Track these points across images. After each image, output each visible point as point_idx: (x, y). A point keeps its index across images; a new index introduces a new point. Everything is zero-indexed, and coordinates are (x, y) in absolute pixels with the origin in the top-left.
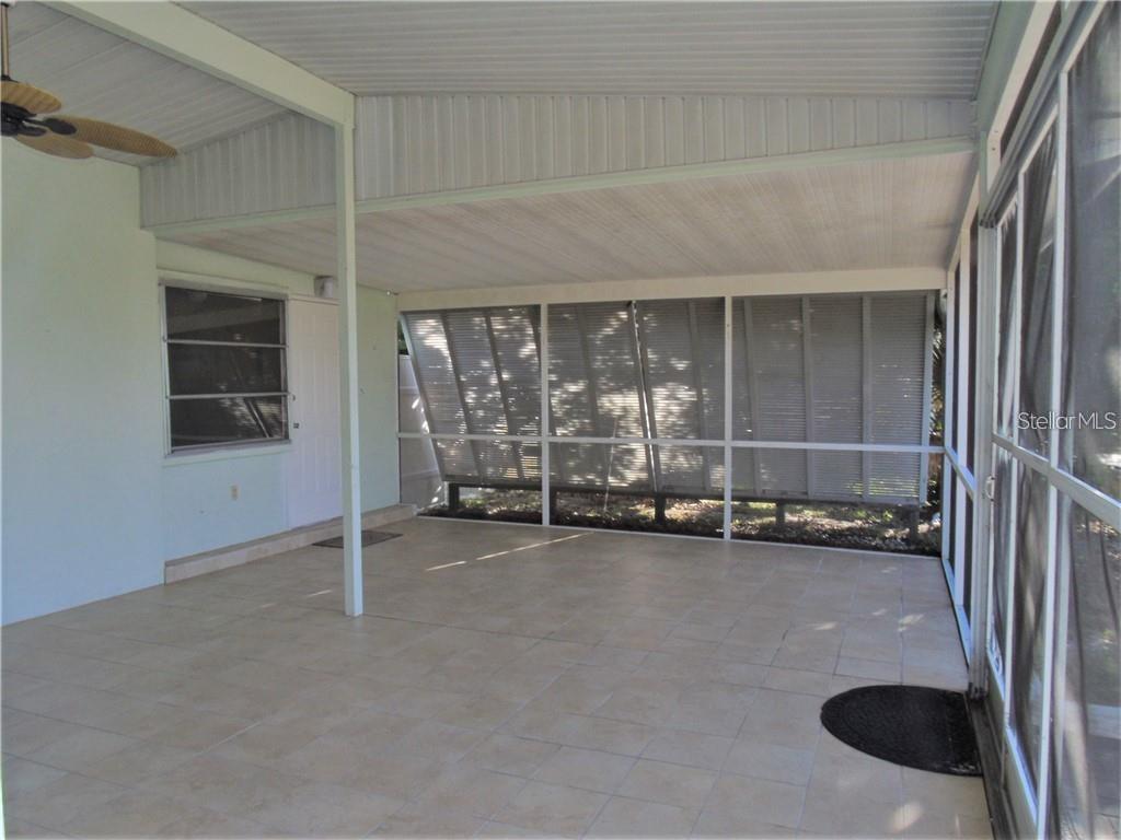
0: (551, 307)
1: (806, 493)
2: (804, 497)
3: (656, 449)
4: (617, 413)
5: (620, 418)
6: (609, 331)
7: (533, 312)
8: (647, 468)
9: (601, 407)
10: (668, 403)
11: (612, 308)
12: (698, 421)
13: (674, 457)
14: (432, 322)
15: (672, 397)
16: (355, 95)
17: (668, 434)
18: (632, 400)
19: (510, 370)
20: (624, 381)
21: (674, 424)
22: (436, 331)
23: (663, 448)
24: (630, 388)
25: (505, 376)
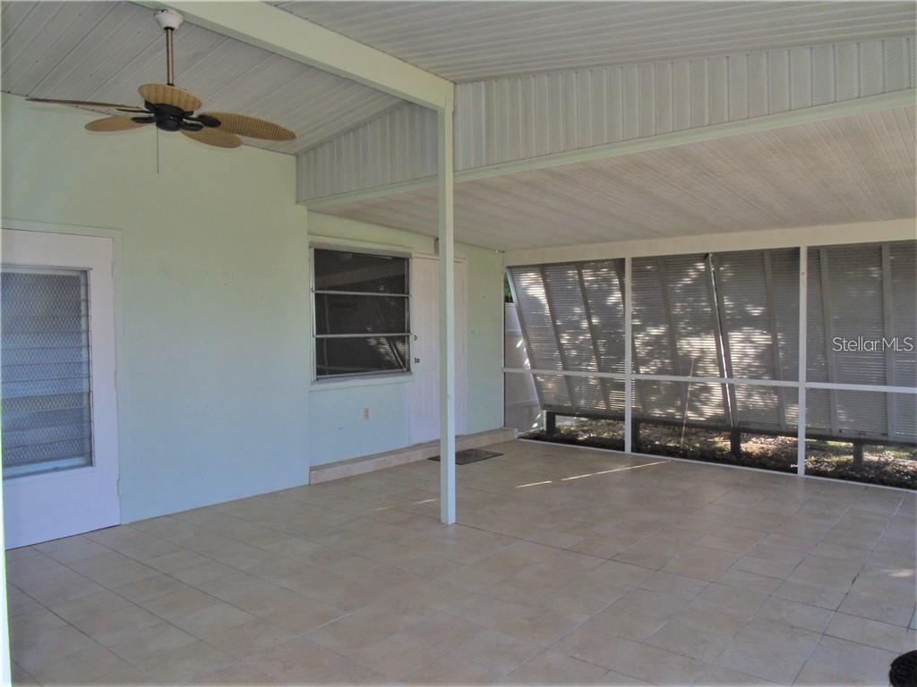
0: (634, 260)
1: (886, 435)
2: (884, 438)
3: (732, 387)
4: (695, 355)
5: (699, 359)
6: (687, 281)
7: (619, 265)
8: (724, 404)
9: (680, 349)
10: (744, 346)
11: (689, 260)
12: (772, 363)
13: (749, 396)
14: (532, 275)
15: (747, 340)
16: (455, 83)
17: (744, 374)
18: (709, 343)
19: (597, 314)
20: (703, 325)
21: (750, 366)
22: (536, 283)
23: (738, 386)
24: (707, 333)
25: (595, 321)
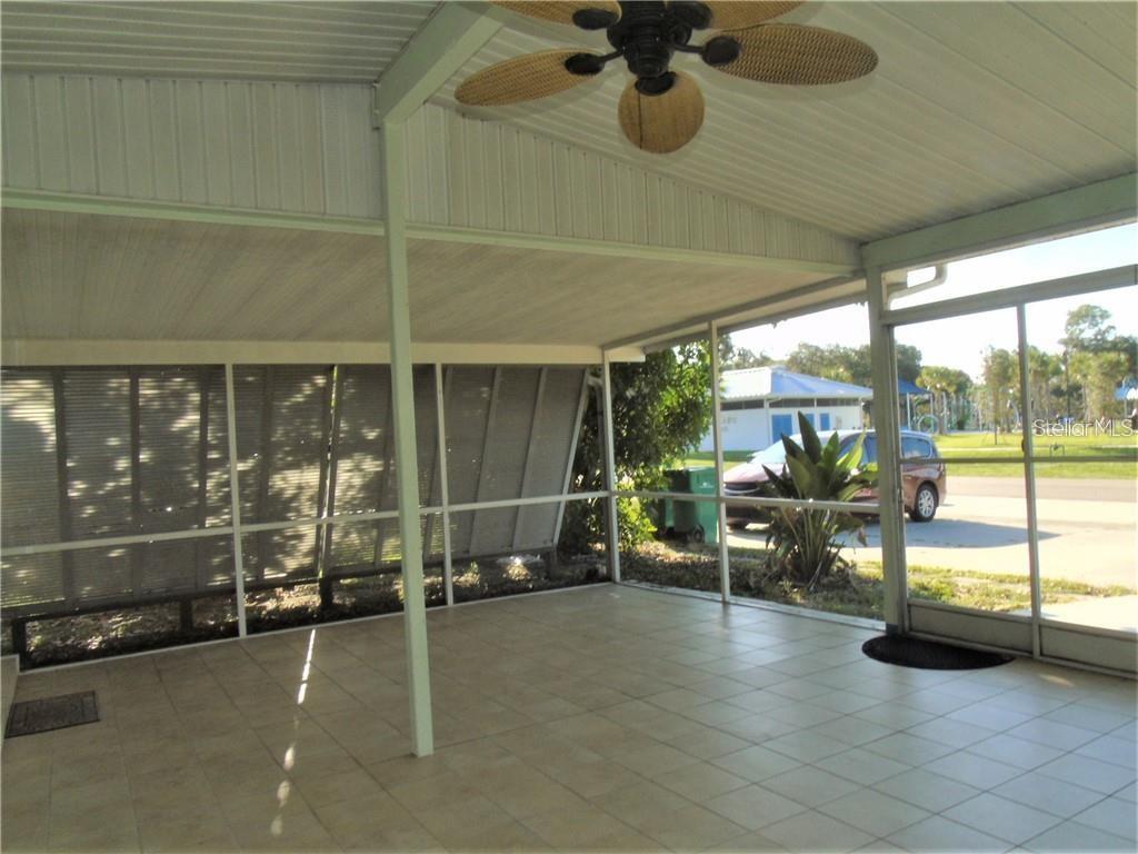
0: (236, 367)
1: (468, 552)
2: (466, 556)
3: (330, 528)
4: (289, 493)
5: (295, 497)
6: (299, 398)
8: (315, 551)
9: (271, 487)
10: (350, 476)
11: (305, 372)
12: (381, 491)
13: (347, 534)
14: (31, 384)
15: (357, 468)
17: (345, 509)
18: (311, 476)
19: (151, 446)
20: (304, 456)
21: (354, 498)
23: (337, 525)
24: (310, 462)
25: (144, 457)
